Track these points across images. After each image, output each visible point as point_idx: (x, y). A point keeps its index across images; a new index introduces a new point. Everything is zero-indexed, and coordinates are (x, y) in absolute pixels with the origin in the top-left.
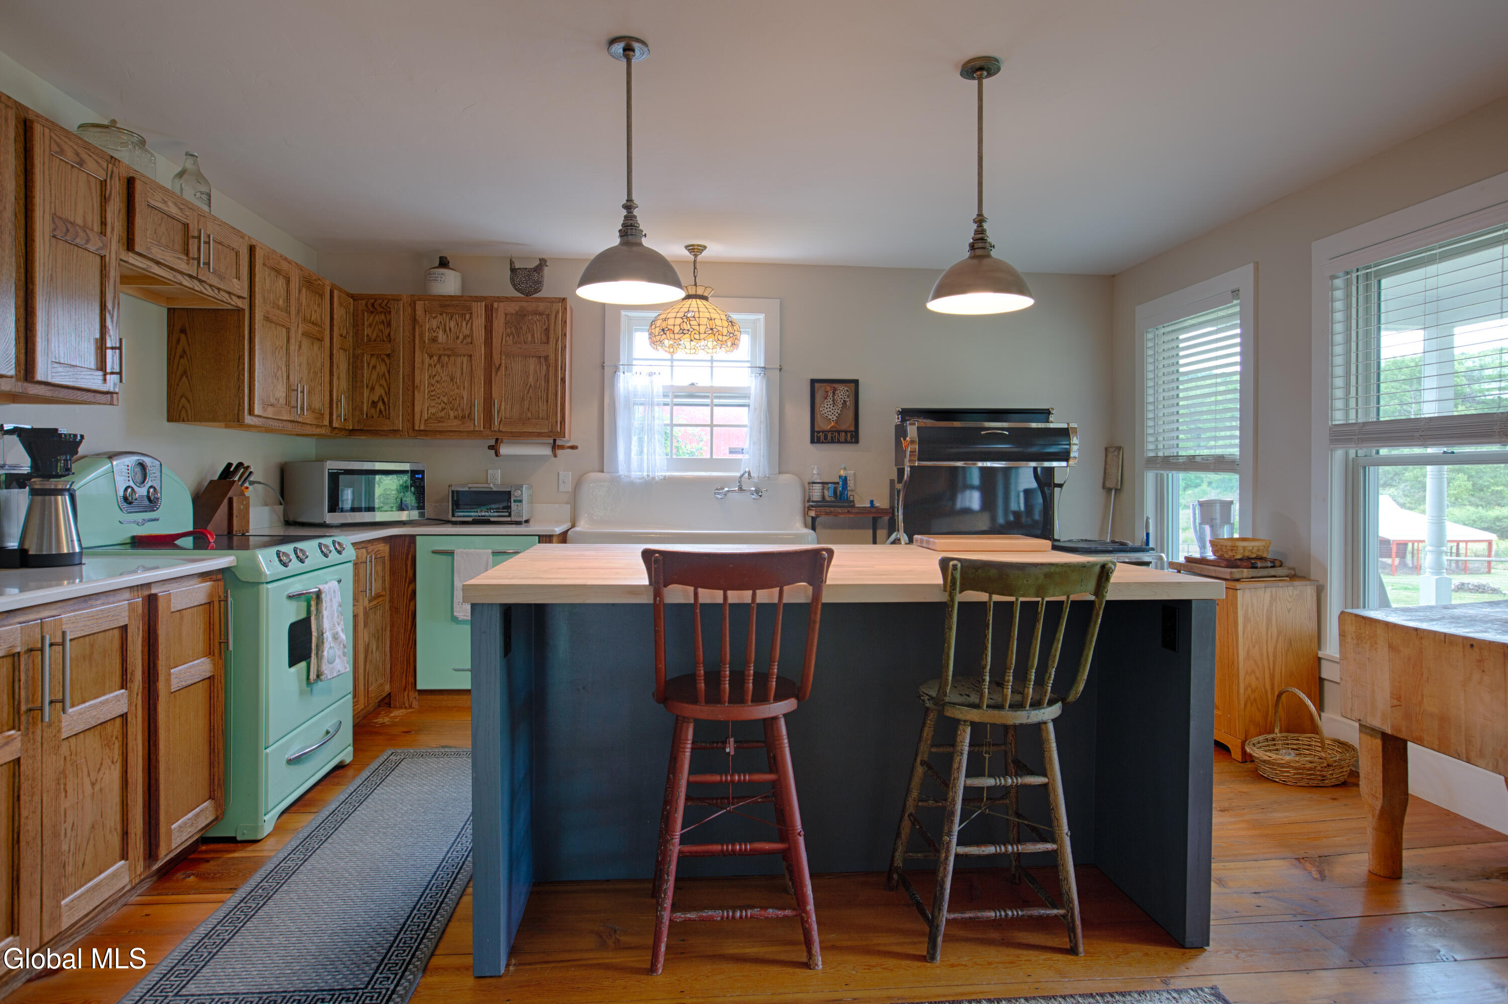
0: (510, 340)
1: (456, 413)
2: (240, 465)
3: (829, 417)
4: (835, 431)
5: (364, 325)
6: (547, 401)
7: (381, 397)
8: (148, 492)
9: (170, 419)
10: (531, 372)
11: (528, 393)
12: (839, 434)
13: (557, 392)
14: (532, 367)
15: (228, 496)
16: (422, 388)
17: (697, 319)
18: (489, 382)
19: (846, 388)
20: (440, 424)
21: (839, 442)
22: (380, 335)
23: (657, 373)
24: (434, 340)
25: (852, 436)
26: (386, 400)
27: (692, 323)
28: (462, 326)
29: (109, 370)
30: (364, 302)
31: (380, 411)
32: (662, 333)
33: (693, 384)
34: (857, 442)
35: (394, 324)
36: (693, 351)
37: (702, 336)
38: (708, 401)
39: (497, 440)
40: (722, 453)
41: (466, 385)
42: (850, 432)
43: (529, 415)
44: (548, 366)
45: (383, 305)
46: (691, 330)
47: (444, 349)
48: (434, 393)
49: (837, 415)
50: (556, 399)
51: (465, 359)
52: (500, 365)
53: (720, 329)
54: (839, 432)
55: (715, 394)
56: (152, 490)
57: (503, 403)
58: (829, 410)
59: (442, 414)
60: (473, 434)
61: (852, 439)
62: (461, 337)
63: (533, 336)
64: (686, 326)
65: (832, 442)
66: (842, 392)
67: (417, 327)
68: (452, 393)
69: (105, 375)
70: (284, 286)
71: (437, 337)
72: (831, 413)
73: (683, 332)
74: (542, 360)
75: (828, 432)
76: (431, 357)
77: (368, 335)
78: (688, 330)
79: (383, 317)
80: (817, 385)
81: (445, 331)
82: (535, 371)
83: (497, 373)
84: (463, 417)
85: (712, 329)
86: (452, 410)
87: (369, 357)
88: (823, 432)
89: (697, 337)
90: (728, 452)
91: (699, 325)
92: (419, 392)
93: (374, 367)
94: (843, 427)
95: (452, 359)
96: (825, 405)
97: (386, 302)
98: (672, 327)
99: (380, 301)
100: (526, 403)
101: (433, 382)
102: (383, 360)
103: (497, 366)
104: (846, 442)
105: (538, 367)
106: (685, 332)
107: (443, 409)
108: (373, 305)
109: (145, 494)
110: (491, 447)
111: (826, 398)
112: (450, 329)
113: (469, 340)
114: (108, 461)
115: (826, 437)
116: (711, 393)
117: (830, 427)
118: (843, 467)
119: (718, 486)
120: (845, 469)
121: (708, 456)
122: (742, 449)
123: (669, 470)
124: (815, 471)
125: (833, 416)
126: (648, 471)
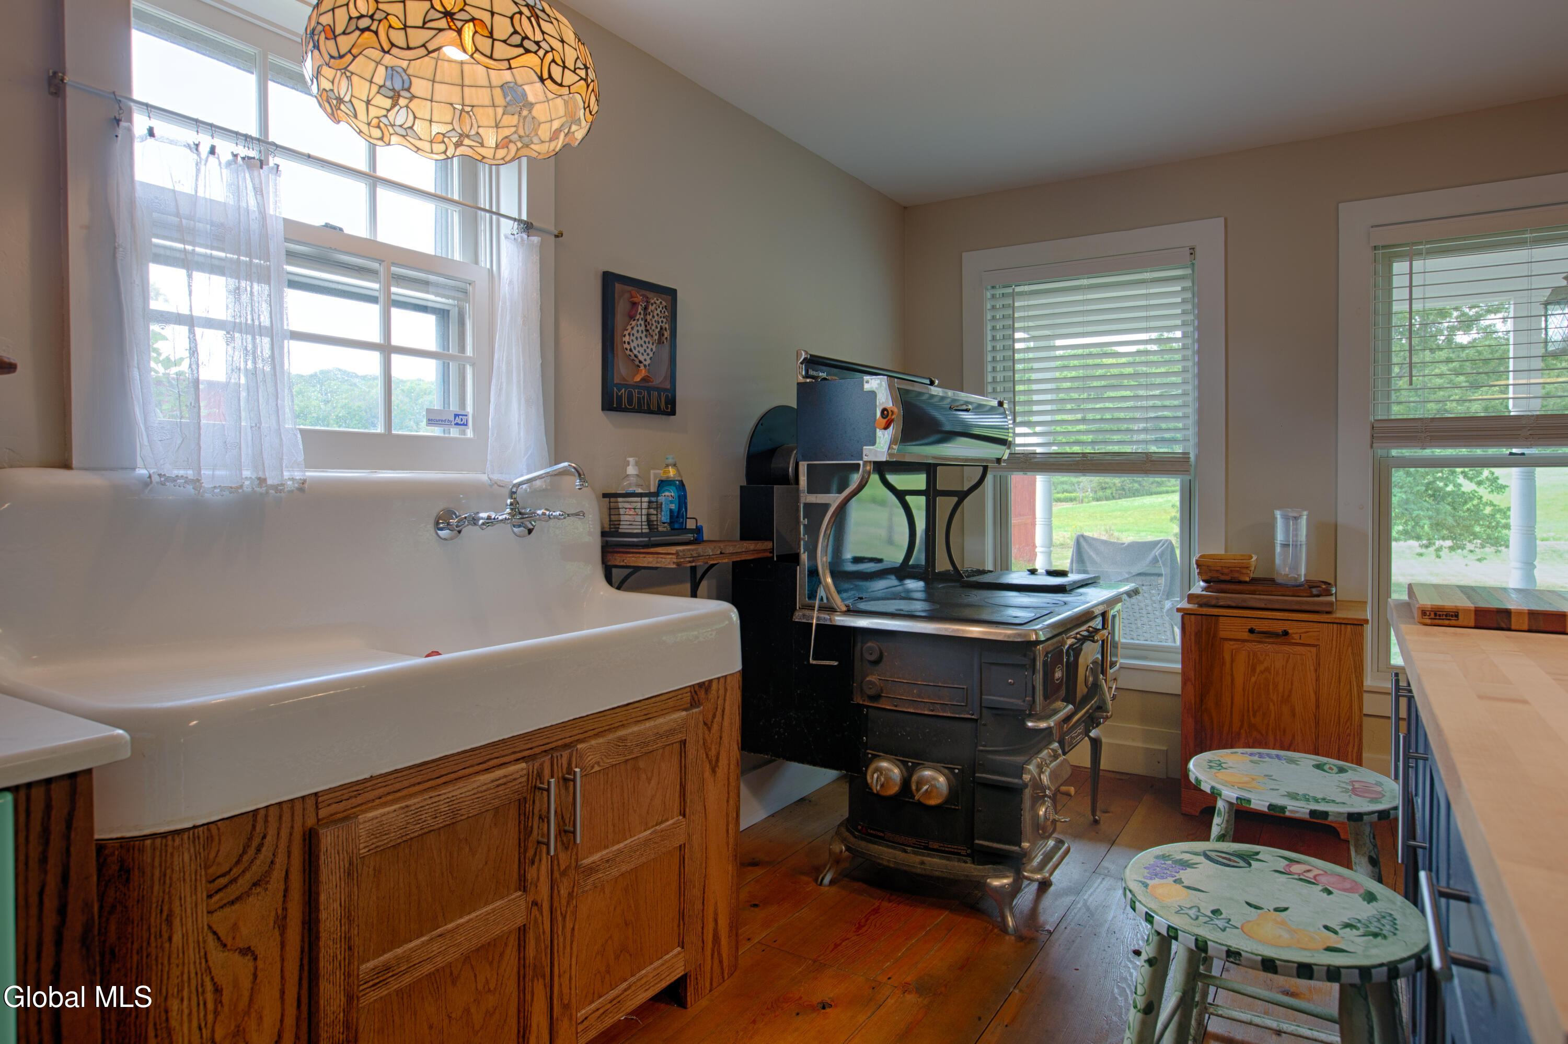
3: (641, 358)
4: (644, 389)
12: (649, 395)
19: (661, 305)
21: (649, 411)
25: (667, 403)
34: (673, 413)
40: (410, 422)
42: (663, 393)
49: (651, 354)
54: (649, 389)
55: (394, 269)
58: (640, 342)
61: (666, 408)
65: (639, 410)
66: (656, 310)
72: (642, 350)
75: (634, 388)
80: (618, 286)
88: (626, 386)
90: (422, 417)
94: (655, 382)
96: (635, 332)
104: (661, 412)
111: (632, 317)
115: (630, 399)
116: (381, 261)
117: (638, 378)
118: (670, 461)
119: (438, 508)
120: (674, 465)
121: (380, 429)
122: (456, 416)
123: (309, 465)
124: (631, 470)
125: (645, 356)
126: (258, 462)
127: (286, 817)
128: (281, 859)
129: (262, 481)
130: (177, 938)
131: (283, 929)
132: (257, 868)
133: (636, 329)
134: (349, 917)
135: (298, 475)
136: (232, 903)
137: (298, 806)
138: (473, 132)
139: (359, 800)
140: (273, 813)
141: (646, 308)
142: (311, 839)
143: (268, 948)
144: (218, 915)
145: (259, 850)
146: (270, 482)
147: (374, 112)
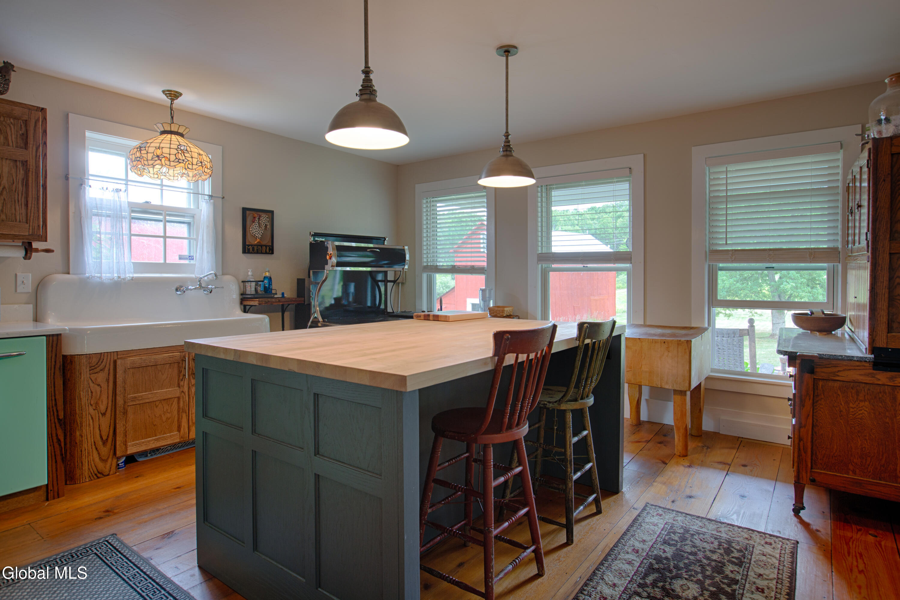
3: (257, 235)
4: (259, 245)
6: (26, 205)
10: (6, 175)
12: (262, 247)
13: (38, 197)
14: (6, 170)
17: (190, 153)
19: (267, 216)
21: (262, 253)
25: (270, 250)
27: (186, 155)
32: (157, 159)
33: (147, 202)
34: (272, 253)
37: (195, 167)
38: (161, 217)
40: (173, 259)
42: (268, 246)
43: (3, 217)
44: (27, 172)
46: (186, 160)
49: (261, 234)
50: (38, 204)
54: (262, 246)
55: (167, 212)
58: (256, 230)
64: (181, 157)
65: (258, 253)
66: (264, 218)
72: (257, 233)
73: (179, 161)
74: (20, 164)
75: (255, 245)
78: (183, 160)
80: (248, 212)
82: (10, 173)
85: (201, 162)
88: (251, 245)
89: (190, 166)
90: (178, 258)
91: (192, 158)
94: (264, 243)
96: (254, 227)
98: (168, 156)
104: (266, 253)
105: (14, 170)
106: (180, 161)
111: (253, 222)
115: (252, 249)
116: (163, 211)
117: (256, 242)
118: (267, 270)
119: (177, 285)
120: (269, 271)
121: (162, 261)
122: (189, 256)
123: (135, 272)
124: (250, 273)
125: (259, 235)
126: (118, 272)
127: (109, 356)
128: (108, 365)
129: (119, 277)
130: (82, 378)
131: (108, 383)
132: (101, 367)
133: (254, 226)
134: (124, 382)
135: (131, 275)
136: (95, 373)
137: (112, 354)
138: (186, 172)
139: (129, 355)
140: (106, 354)
141: (259, 219)
142: (115, 362)
143: (104, 386)
144: (92, 375)
145: (102, 362)
146: (122, 277)
147: (155, 170)
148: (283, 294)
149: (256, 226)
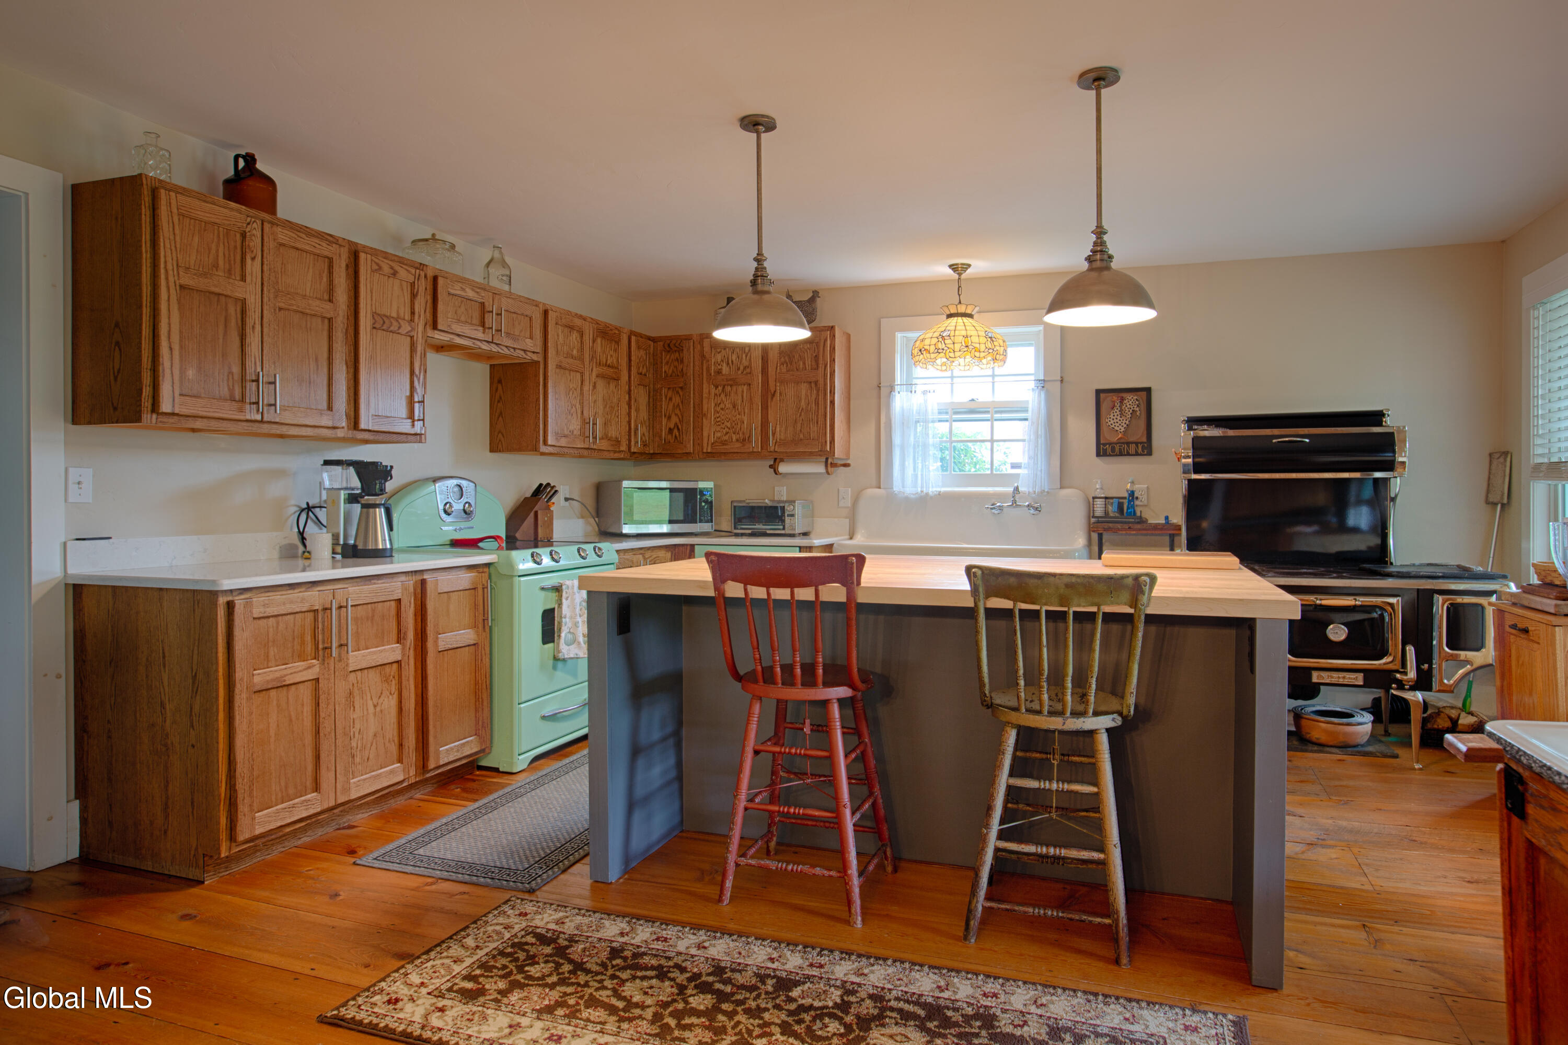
0: (784, 369)
1: (738, 436)
2: (548, 484)
3: (1116, 428)
4: (1123, 443)
5: (662, 363)
6: (817, 423)
7: (676, 424)
8: (464, 506)
9: (492, 451)
10: (803, 397)
11: (800, 415)
12: (1128, 446)
13: (826, 413)
14: (803, 393)
15: (535, 510)
16: (709, 415)
17: (953, 338)
18: (765, 408)
19: (1135, 398)
20: (725, 447)
21: (1128, 454)
22: (675, 370)
23: (932, 391)
24: (719, 372)
25: (1145, 448)
26: (680, 427)
27: (948, 341)
28: (742, 358)
29: (416, 418)
30: (661, 343)
31: (676, 436)
32: (919, 353)
33: (973, 400)
34: (1150, 454)
35: (685, 361)
36: (967, 368)
37: (957, 354)
38: (988, 416)
39: (775, 459)
40: (1003, 468)
41: (746, 411)
42: (1141, 443)
43: (802, 436)
44: (818, 391)
45: (677, 345)
46: (946, 348)
47: (727, 380)
48: (719, 419)
49: (1125, 426)
50: (825, 420)
51: (745, 388)
52: (775, 392)
53: (977, 345)
54: (1128, 443)
55: (994, 410)
56: (467, 505)
57: (778, 426)
58: (1115, 421)
59: (726, 438)
60: (753, 455)
61: (1143, 451)
62: (742, 368)
63: (804, 363)
64: (940, 346)
65: (1121, 454)
66: (1131, 401)
67: (705, 362)
68: (734, 419)
69: (413, 422)
70: (578, 338)
71: (721, 369)
72: (1118, 425)
73: (938, 351)
74: (813, 385)
75: (1116, 444)
76: (717, 387)
77: (665, 372)
78: (944, 350)
79: (677, 354)
80: (1102, 395)
81: (728, 364)
82: (807, 395)
83: (772, 398)
84: (744, 440)
85: (968, 347)
86: (734, 433)
87: (666, 390)
88: (1110, 444)
89: (952, 355)
90: (1009, 466)
91: (955, 343)
92: (706, 419)
93: (671, 399)
94: (1133, 439)
95: (734, 388)
96: (1112, 416)
97: (679, 342)
99: (674, 342)
100: (799, 425)
101: (718, 409)
102: (678, 392)
103: (773, 392)
104: (1137, 454)
105: (809, 391)
106: (940, 351)
107: (727, 433)
108: (669, 345)
109: (462, 508)
110: (771, 466)
111: (1113, 408)
112: (732, 361)
113: (748, 370)
114: (432, 483)
115: (1113, 449)
116: (992, 407)
117: (1117, 439)
118: (1130, 480)
120: (1133, 483)
121: (987, 472)
123: (944, 486)
124: (1098, 486)
125: (1120, 427)
126: (922, 487)
133: (1113, 414)
141: (1121, 403)
146: (925, 492)
148: (1167, 518)
149: (1115, 414)
